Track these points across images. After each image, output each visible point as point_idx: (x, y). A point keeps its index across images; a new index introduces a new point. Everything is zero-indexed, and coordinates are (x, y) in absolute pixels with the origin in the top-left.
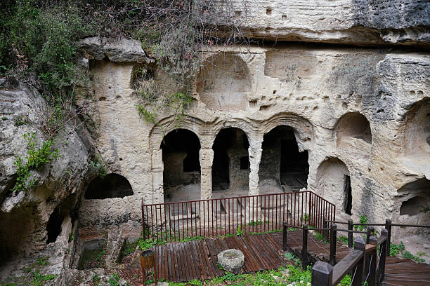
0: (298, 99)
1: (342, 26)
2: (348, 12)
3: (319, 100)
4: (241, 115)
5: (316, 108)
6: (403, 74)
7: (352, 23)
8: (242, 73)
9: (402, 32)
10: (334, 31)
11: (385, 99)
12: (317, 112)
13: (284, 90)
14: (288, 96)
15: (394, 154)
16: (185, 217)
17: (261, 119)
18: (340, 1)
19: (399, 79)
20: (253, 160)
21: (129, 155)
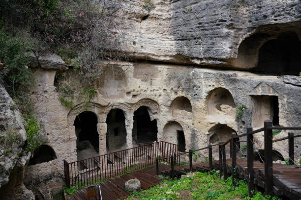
0: (151, 91)
1: (170, 54)
2: (173, 47)
3: (161, 91)
4: (122, 101)
5: (160, 95)
6: (204, 78)
7: (176, 53)
8: (121, 76)
9: (201, 59)
10: (166, 56)
11: (197, 89)
12: (161, 98)
13: (144, 86)
14: (146, 89)
15: (204, 115)
16: (88, 170)
17: (133, 102)
18: (168, 42)
19: (203, 80)
20: (128, 127)
21: (54, 131)
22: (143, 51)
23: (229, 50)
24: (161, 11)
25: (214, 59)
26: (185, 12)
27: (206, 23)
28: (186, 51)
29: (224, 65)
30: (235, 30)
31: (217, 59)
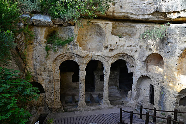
0: (128, 46)
1: (148, 12)
2: (151, 5)
3: (138, 47)
4: (100, 54)
5: (136, 51)
7: (153, 11)
8: (101, 33)
10: (144, 15)
11: (171, 46)
12: (137, 53)
13: (121, 42)
14: (123, 45)
17: (110, 56)
18: (147, 1)
19: (178, 36)
20: (106, 76)
22: (122, 10)
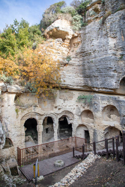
0: (69, 106)
1: (80, 85)
2: (82, 81)
3: (75, 106)
4: (52, 112)
5: (74, 109)
6: (101, 99)
7: (84, 85)
9: (99, 88)
10: (78, 86)
11: (96, 106)
14: (66, 105)
15: (101, 121)
17: (58, 113)
18: (79, 78)
19: (100, 100)
20: (55, 128)
21: (12, 129)
22: (65, 83)
23: (115, 84)
24: (75, 61)
25: (106, 88)
26: (89, 62)
27: (101, 69)
28: (90, 84)
29: (112, 92)
30: (118, 73)
31: (108, 88)
